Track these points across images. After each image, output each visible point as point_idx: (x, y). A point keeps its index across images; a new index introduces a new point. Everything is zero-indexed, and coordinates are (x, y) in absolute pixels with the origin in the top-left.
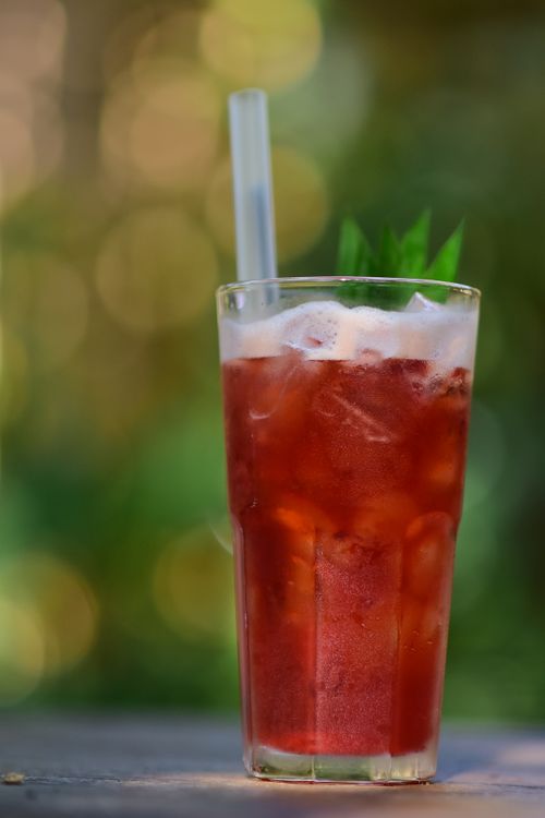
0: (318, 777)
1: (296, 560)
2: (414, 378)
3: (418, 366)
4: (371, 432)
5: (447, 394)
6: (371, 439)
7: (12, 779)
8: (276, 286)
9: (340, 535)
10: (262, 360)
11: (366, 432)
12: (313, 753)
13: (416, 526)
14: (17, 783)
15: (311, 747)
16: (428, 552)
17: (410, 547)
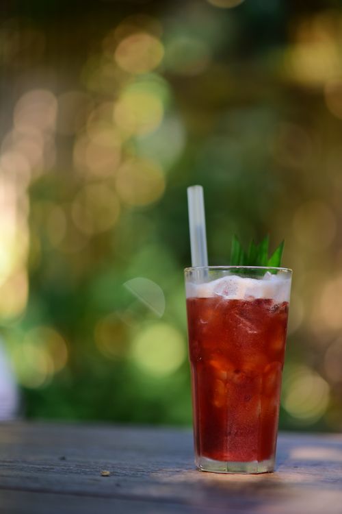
0: (228, 471)
1: (218, 381)
2: (266, 306)
3: (268, 301)
4: (249, 329)
5: (280, 313)
6: (250, 332)
7: (105, 474)
8: (207, 269)
9: (237, 371)
10: (205, 299)
11: (248, 329)
12: (226, 461)
13: (268, 367)
14: (107, 476)
15: (225, 458)
16: (272, 377)
17: (265, 376)
